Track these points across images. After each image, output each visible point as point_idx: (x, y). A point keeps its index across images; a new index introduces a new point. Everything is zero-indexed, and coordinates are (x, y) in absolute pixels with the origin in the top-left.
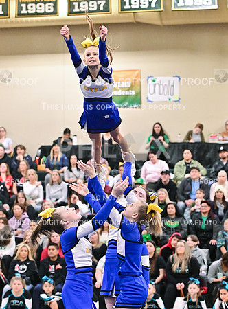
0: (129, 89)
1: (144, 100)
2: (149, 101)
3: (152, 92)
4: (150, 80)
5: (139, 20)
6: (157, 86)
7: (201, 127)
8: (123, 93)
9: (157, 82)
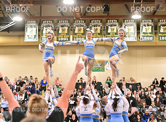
2: (107, 69)
3: (108, 67)
4: (107, 63)
5: (106, 44)
7: (124, 78)
8: (99, 67)
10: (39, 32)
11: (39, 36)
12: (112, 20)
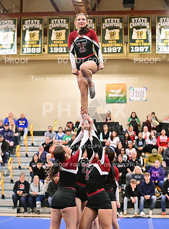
0: (120, 93)
1: (128, 100)
2: (130, 100)
3: (132, 95)
4: (131, 89)
5: (128, 58)
6: (135, 92)
8: (117, 96)
9: (135, 90)
10: (19, 38)
11: (18, 45)
12: (139, 19)
